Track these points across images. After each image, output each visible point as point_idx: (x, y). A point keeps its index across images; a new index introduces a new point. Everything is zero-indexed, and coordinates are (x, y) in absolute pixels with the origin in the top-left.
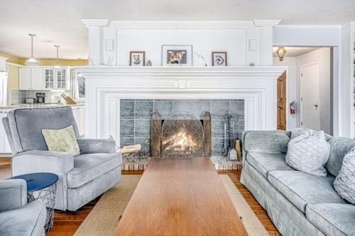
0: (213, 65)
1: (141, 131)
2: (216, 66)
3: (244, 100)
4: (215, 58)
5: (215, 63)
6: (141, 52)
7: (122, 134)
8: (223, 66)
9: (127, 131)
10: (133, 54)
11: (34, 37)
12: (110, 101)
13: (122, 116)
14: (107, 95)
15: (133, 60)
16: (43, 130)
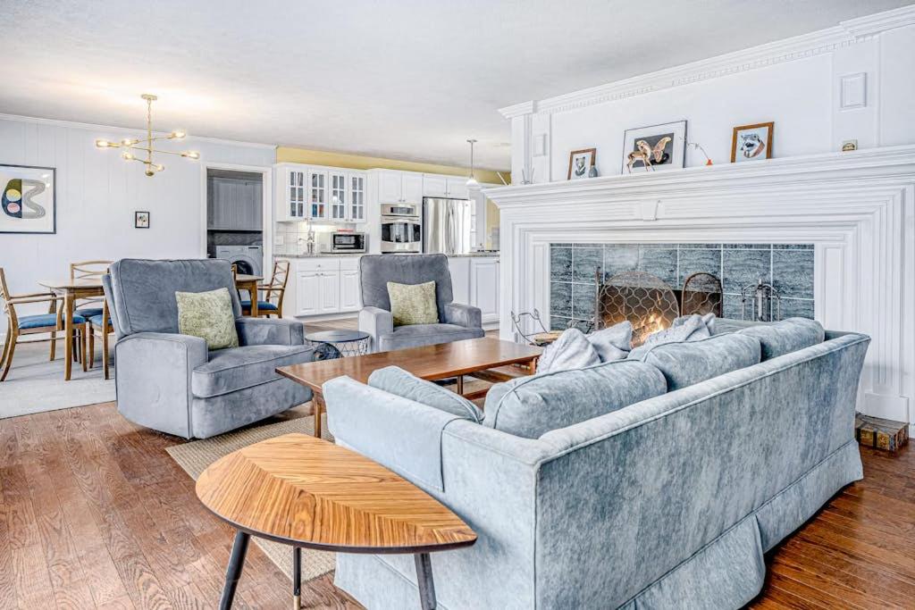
0: (733, 160)
1: (582, 305)
2: (742, 162)
3: (812, 247)
4: (740, 142)
5: (739, 154)
6: (588, 151)
7: (554, 308)
8: (761, 160)
9: (561, 304)
10: (576, 156)
11: (475, 144)
12: (535, 246)
13: (553, 274)
14: (532, 236)
15: (575, 168)
16: (388, 283)
